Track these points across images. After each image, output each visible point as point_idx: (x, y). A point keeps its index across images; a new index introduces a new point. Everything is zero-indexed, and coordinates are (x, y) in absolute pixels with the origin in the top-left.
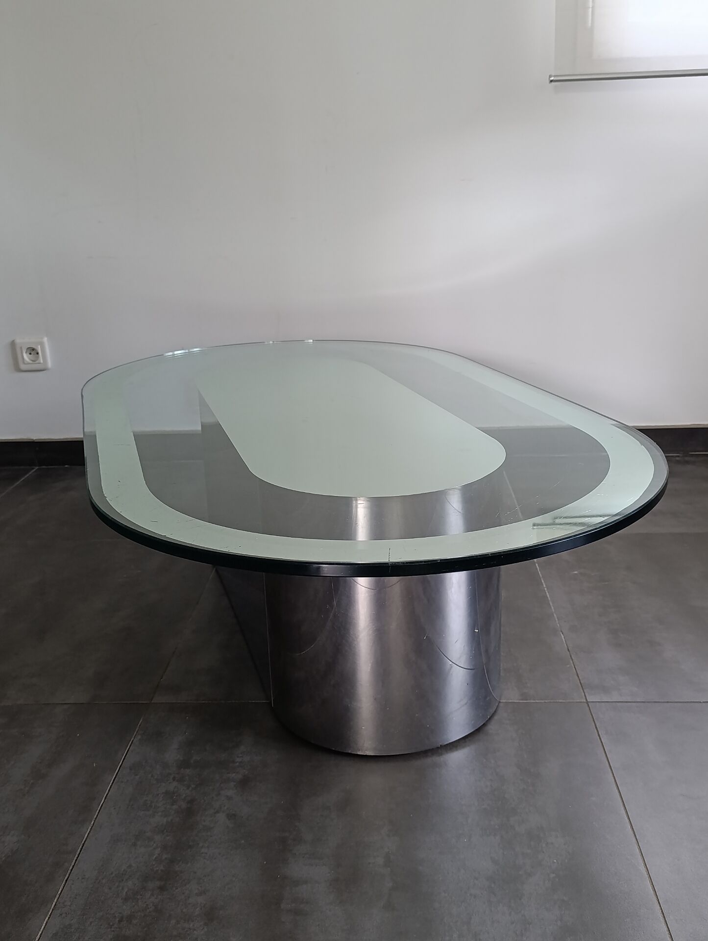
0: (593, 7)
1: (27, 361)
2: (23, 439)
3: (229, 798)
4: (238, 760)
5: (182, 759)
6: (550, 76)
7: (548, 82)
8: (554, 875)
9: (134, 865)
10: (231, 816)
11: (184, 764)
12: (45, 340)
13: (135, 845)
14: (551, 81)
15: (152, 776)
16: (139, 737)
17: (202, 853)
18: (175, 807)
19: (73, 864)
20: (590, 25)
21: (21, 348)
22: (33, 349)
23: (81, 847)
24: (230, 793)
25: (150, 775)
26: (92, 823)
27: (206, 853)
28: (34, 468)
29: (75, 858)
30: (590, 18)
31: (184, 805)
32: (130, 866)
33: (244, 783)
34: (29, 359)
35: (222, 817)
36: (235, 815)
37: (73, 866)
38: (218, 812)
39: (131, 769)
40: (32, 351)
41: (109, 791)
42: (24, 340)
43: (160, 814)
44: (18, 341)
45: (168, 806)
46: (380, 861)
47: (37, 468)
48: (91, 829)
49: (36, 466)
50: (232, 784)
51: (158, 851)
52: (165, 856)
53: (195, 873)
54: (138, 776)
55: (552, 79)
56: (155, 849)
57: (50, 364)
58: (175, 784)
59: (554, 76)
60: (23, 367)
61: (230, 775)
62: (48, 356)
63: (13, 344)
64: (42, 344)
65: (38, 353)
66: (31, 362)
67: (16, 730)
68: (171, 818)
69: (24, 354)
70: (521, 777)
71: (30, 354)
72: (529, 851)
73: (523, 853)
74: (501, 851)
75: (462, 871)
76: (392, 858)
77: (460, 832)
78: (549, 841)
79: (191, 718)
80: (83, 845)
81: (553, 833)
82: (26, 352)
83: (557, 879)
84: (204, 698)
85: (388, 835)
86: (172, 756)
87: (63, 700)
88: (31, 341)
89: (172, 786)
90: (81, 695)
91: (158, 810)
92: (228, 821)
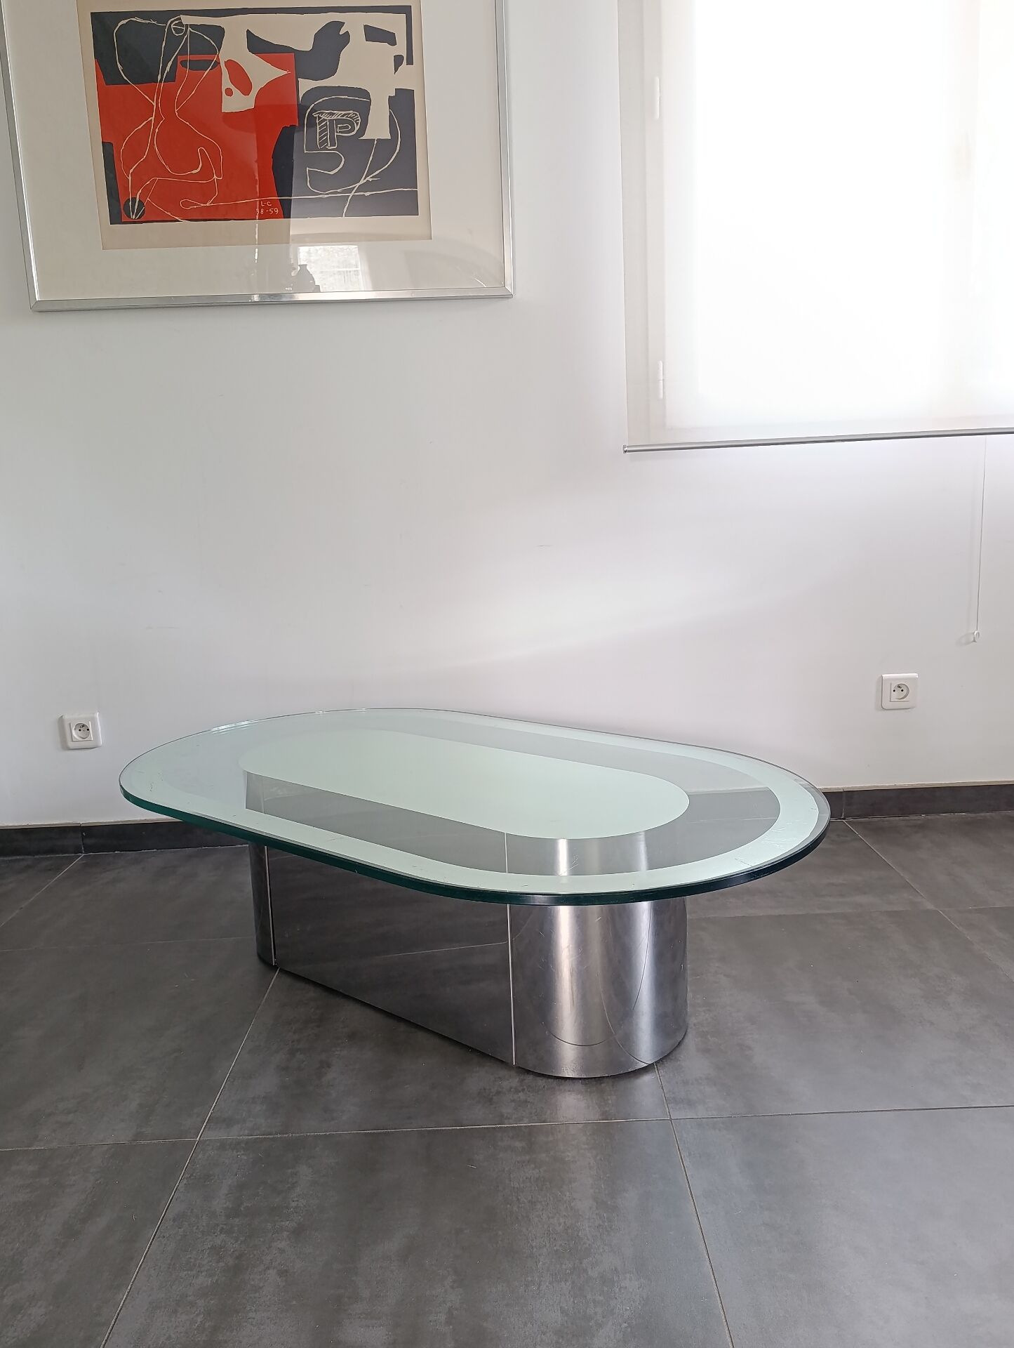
0: (663, 380)
1: (75, 738)
2: (69, 824)
3: (282, 1251)
4: (294, 1204)
5: (231, 1206)
6: (624, 447)
7: (623, 452)
8: (626, 1325)
9: (173, 1336)
10: (282, 1273)
11: (233, 1213)
12: (97, 715)
13: (175, 1312)
14: (625, 452)
15: (197, 1228)
16: (185, 1182)
17: (249, 1318)
18: (221, 1264)
19: (106, 1338)
20: (661, 396)
21: (70, 724)
22: (83, 726)
23: (115, 1318)
24: (282, 1245)
25: (195, 1228)
26: (129, 1288)
27: (254, 1318)
28: (80, 856)
29: (109, 1331)
30: (662, 391)
31: (231, 1262)
32: (169, 1338)
33: (298, 1233)
34: (78, 736)
35: (272, 1273)
36: (286, 1271)
37: (106, 1341)
38: (268, 1268)
39: (174, 1220)
40: (82, 727)
41: (149, 1248)
42: (72, 717)
43: (204, 1273)
44: (66, 717)
45: (214, 1264)
46: (443, 1317)
47: (83, 855)
48: (127, 1296)
49: (82, 853)
50: (285, 1234)
51: (200, 1318)
52: (207, 1325)
53: (240, 1342)
54: (182, 1229)
55: (625, 449)
56: (198, 1315)
57: (101, 742)
58: (223, 1236)
59: (628, 447)
60: (71, 744)
61: (284, 1223)
62: (100, 732)
63: (61, 720)
64: (93, 720)
65: (88, 730)
66: (81, 740)
67: (48, 1179)
68: (216, 1277)
69: (73, 731)
70: (597, 1212)
71: (80, 730)
72: (601, 1298)
73: (594, 1301)
74: (572, 1300)
75: (529, 1325)
76: (455, 1312)
77: (530, 1279)
78: (623, 1284)
79: (243, 1157)
80: (118, 1315)
81: (628, 1275)
82: (75, 729)
83: (629, 1330)
84: (259, 1133)
85: (452, 1287)
86: (220, 1203)
87: (102, 1141)
88: (81, 717)
89: (219, 1240)
90: (122, 1133)
91: (203, 1269)
92: (278, 1278)
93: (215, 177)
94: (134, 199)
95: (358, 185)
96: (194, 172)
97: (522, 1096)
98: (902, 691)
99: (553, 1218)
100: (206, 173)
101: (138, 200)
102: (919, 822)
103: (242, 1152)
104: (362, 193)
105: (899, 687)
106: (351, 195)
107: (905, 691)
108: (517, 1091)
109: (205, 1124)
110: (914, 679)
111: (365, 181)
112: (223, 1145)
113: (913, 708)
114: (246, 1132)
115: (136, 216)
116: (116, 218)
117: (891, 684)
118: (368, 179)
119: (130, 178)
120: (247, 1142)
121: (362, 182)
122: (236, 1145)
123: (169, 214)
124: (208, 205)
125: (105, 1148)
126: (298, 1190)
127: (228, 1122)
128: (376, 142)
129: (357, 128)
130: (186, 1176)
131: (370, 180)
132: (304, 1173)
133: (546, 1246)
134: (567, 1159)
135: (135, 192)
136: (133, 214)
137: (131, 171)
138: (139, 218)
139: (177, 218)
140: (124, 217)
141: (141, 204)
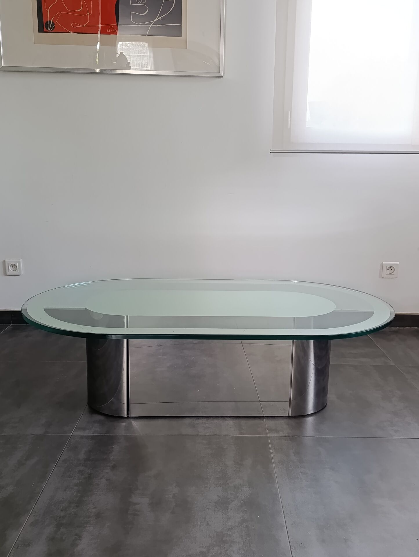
0: (290, 120)
1: (10, 271)
2: (5, 310)
3: (107, 473)
4: (112, 458)
5: (86, 457)
6: (270, 150)
7: (270, 153)
8: (243, 501)
10: (107, 480)
11: (87, 460)
12: (21, 260)
13: (65, 490)
14: (271, 153)
15: (73, 464)
16: (67, 449)
17: (95, 493)
18: (83, 476)
19: (38, 497)
21: (8, 264)
23: (41, 491)
24: (108, 471)
26: (46, 482)
27: (97, 494)
28: (10, 325)
29: (39, 495)
30: (289, 126)
31: (87, 475)
32: (64, 498)
33: (114, 467)
34: (12, 270)
35: (104, 480)
36: (109, 479)
38: (102, 478)
39: (63, 461)
40: (14, 265)
41: (53, 470)
42: (10, 261)
43: (76, 479)
44: (7, 261)
45: (80, 476)
46: (171, 496)
47: (11, 324)
48: (46, 485)
50: (109, 467)
51: (75, 493)
52: (78, 495)
53: (92, 501)
54: (67, 464)
55: (271, 151)
56: (74, 492)
57: (22, 273)
58: (83, 467)
59: (272, 150)
60: (8, 273)
61: (108, 464)
62: (22, 268)
63: (4, 262)
64: (19, 262)
65: (16, 267)
66: (13, 271)
67: (9, 445)
68: (81, 480)
70: (235, 465)
71: (13, 267)
72: (233, 493)
73: (231, 493)
74: (222, 493)
75: (205, 500)
76: (176, 495)
77: (206, 486)
78: (243, 489)
80: (43, 490)
81: (245, 486)
82: (10, 266)
83: (244, 503)
84: (96, 433)
85: (175, 487)
86: (82, 456)
87: (31, 433)
88: (13, 261)
89: (82, 468)
90: (39, 431)
91: (76, 477)
92: (106, 481)
93: (88, 13)
94: (50, 21)
95: (154, 21)
96: (79, 10)
97: (207, 425)
98: (392, 270)
99: (217, 467)
100: (84, 12)
101: (52, 22)
102: (395, 330)
103: (90, 440)
104: (156, 25)
105: (390, 268)
106: (151, 25)
107: (393, 270)
108: (205, 424)
109: (74, 429)
110: (397, 265)
111: (158, 19)
112: (82, 437)
113: (397, 277)
114: (92, 433)
116: (41, 30)
117: (387, 266)
118: (159, 18)
119: (48, 11)
120: (92, 436)
121: (156, 20)
122: (87, 437)
123: (66, 29)
124: (84, 26)
125: (33, 436)
126: (113, 453)
127: (84, 429)
130: (67, 447)
131: (160, 19)
132: (116, 448)
133: (213, 476)
134: (224, 447)
135: (50, 18)
136: (49, 28)
137: (49, 8)
138: (52, 30)
139: (70, 31)
140: (45, 30)
141: (53, 23)
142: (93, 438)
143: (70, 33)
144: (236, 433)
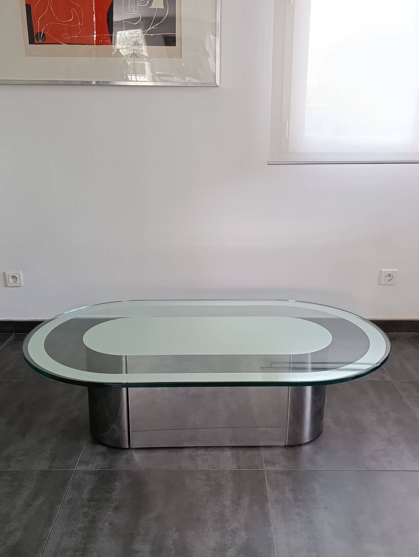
0: (288, 130)
1: (11, 282)
2: (8, 320)
3: (110, 515)
4: (115, 497)
5: (90, 497)
6: (268, 162)
7: (267, 164)
8: (239, 548)
9: (70, 545)
10: (110, 524)
11: (90, 500)
12: (21, 272)
13: (71, 536)
15: (77, 505)
16: (71, 486)
17: (99, 540)
18: (87, 519)
20: (287, 137)
21: (8, 276)
22: (14, 276)
23: (48, 538)
24: (110, 513)
25: (76, 505)
26: (52, 527)
28: (13, 334)
29: (46, 542)
30: (287, 133)
31: (91, 518)
32: (69, 546)
33: (116, 509)
35: (107, 524)
36: (112, 523)
37: (45, 546)
38: (105, 522)
39: (68, 502)
40: (14, 277)
41: (59, 512)
42: (10, 273)
43: (81, 522)
44: (6, 272)
45: (84, 519)
46: (171, 543)
47: (14, 334)
48: (52, 530)
50: (111, 509)
51: (80, 539)
52: (83, 541)
53: (96, 548)
54: (71, 505)
55: (268, 163)
56: (79, 538)
57: (23, 284)
59: (270, 162)
60: (9, 285)
61: (110, 505)
62: (22, 280)
63: (4, 274)
64: (19, 274)
65: (17, 278)
66: (13, 283)
67: (16, 483)
68: (85, 524)
69: (10, 279)
70: (232, 506)
71: (13, 278)
72: (231, 538)
73: (228, 539)
74: (220, 538)
75: (203, 546)
76: (176, 541)
77: (204, 530)
78: (239, 534)
79: (94, 477)
80: (49, 536)
81: (242, 530)
82: (11, 278)
83: (240, 550)
84: (99, 468)
85: (175, 532)
86: (85, 495)
87: (36, 469)
88: (13, 273)
89: (86, 510)
90: (44, 466)
91: (80, 521)
92: (109, 526)
93: (79, 23)
94: (41, 32)
95: (147, 30)
96: (69, 20)
97: (206, 457)
98: (390, 277)
99: (215, 507)
100: (75, 21)
103: (93, 476)
104: (150, 34)
105: (389, 275)
106: (144, 35)
107: (392, 277)
108: (204, 455)
109: (77, 463)
110: (396, 272)
112: (85, 472)
113: (394, 285)
114: (94, 467)
115: (41, 41)
116: (32, 42)
117: (385, 274)
118: (152, 27)
119: (39, 22)
120: (95, 471)
121: (150, 29)
122: (90, 473)
123: (57, 40)
124: (75, 37)
125: (38, 471)
126: (116, 492)
127: (87, 463)
128: (157, 10)
129: (148, 3)
130: (71, 484)
131: (154, 28)
132: (118, 485)
133: (211, 518)
134: (222, 484)
135: (41, 29)
136: (40, 40)
137: (39, 19)
138: (43, 42)
139: (61, 42)
140: (36, 41)
141: (44, 35)
142: (96, 473)
143: (61, 44)
144: (234, 467)
